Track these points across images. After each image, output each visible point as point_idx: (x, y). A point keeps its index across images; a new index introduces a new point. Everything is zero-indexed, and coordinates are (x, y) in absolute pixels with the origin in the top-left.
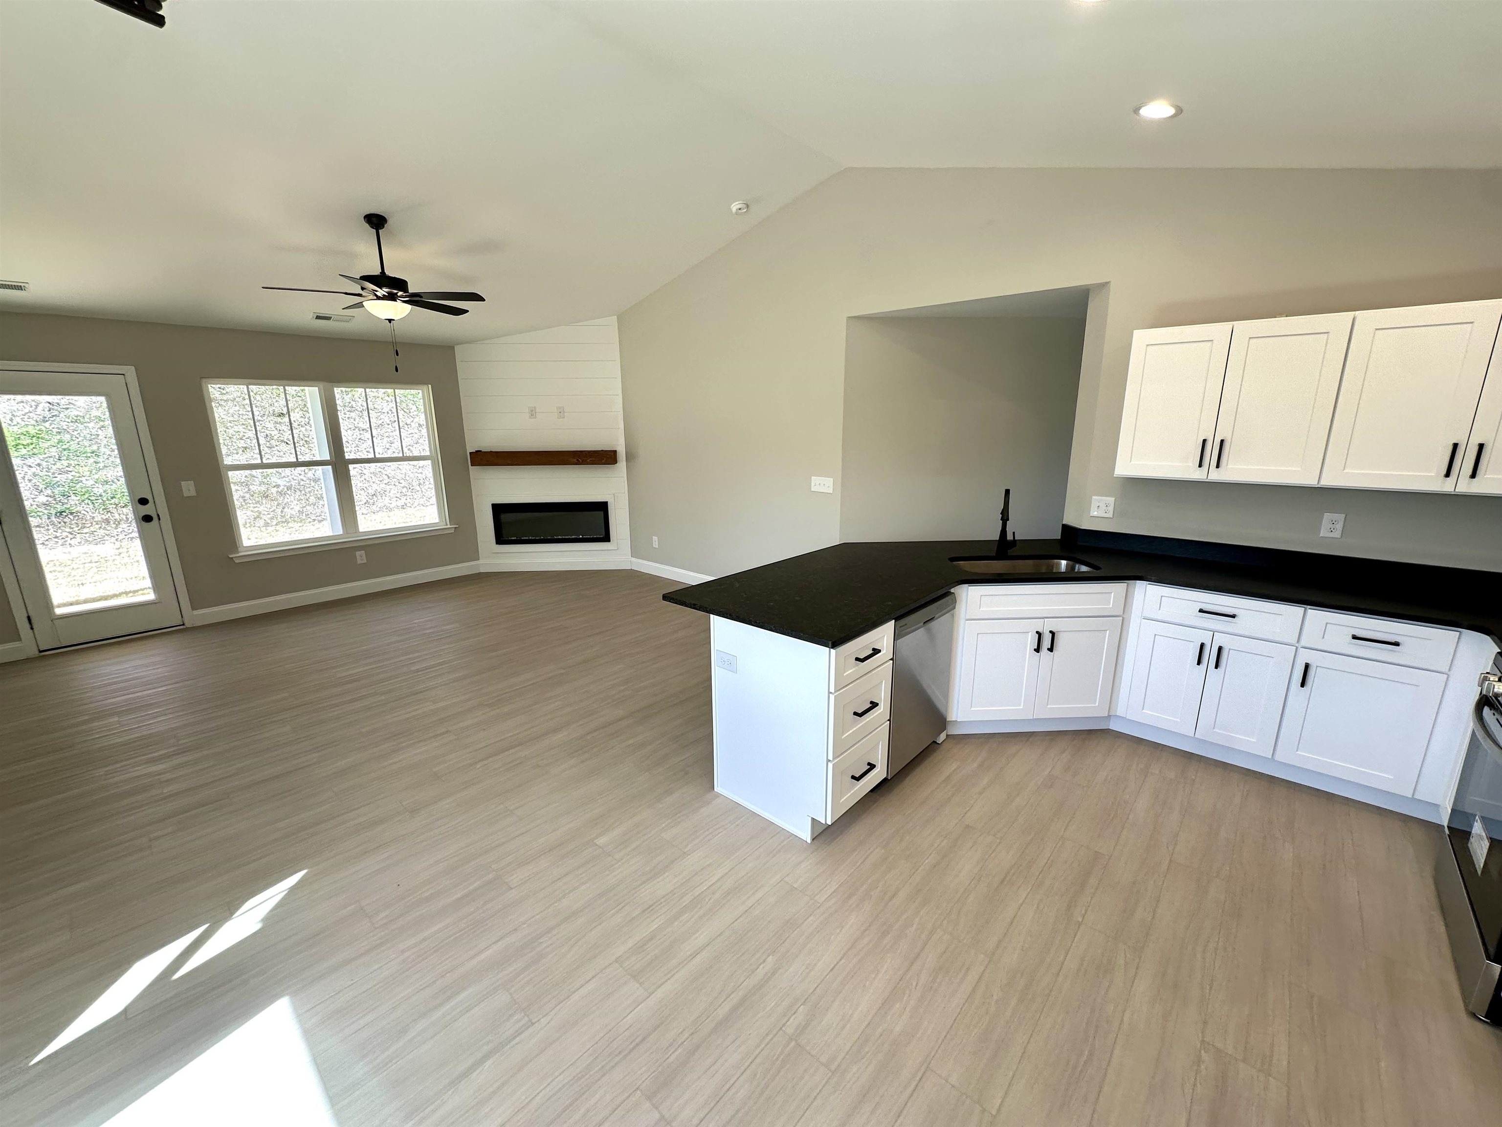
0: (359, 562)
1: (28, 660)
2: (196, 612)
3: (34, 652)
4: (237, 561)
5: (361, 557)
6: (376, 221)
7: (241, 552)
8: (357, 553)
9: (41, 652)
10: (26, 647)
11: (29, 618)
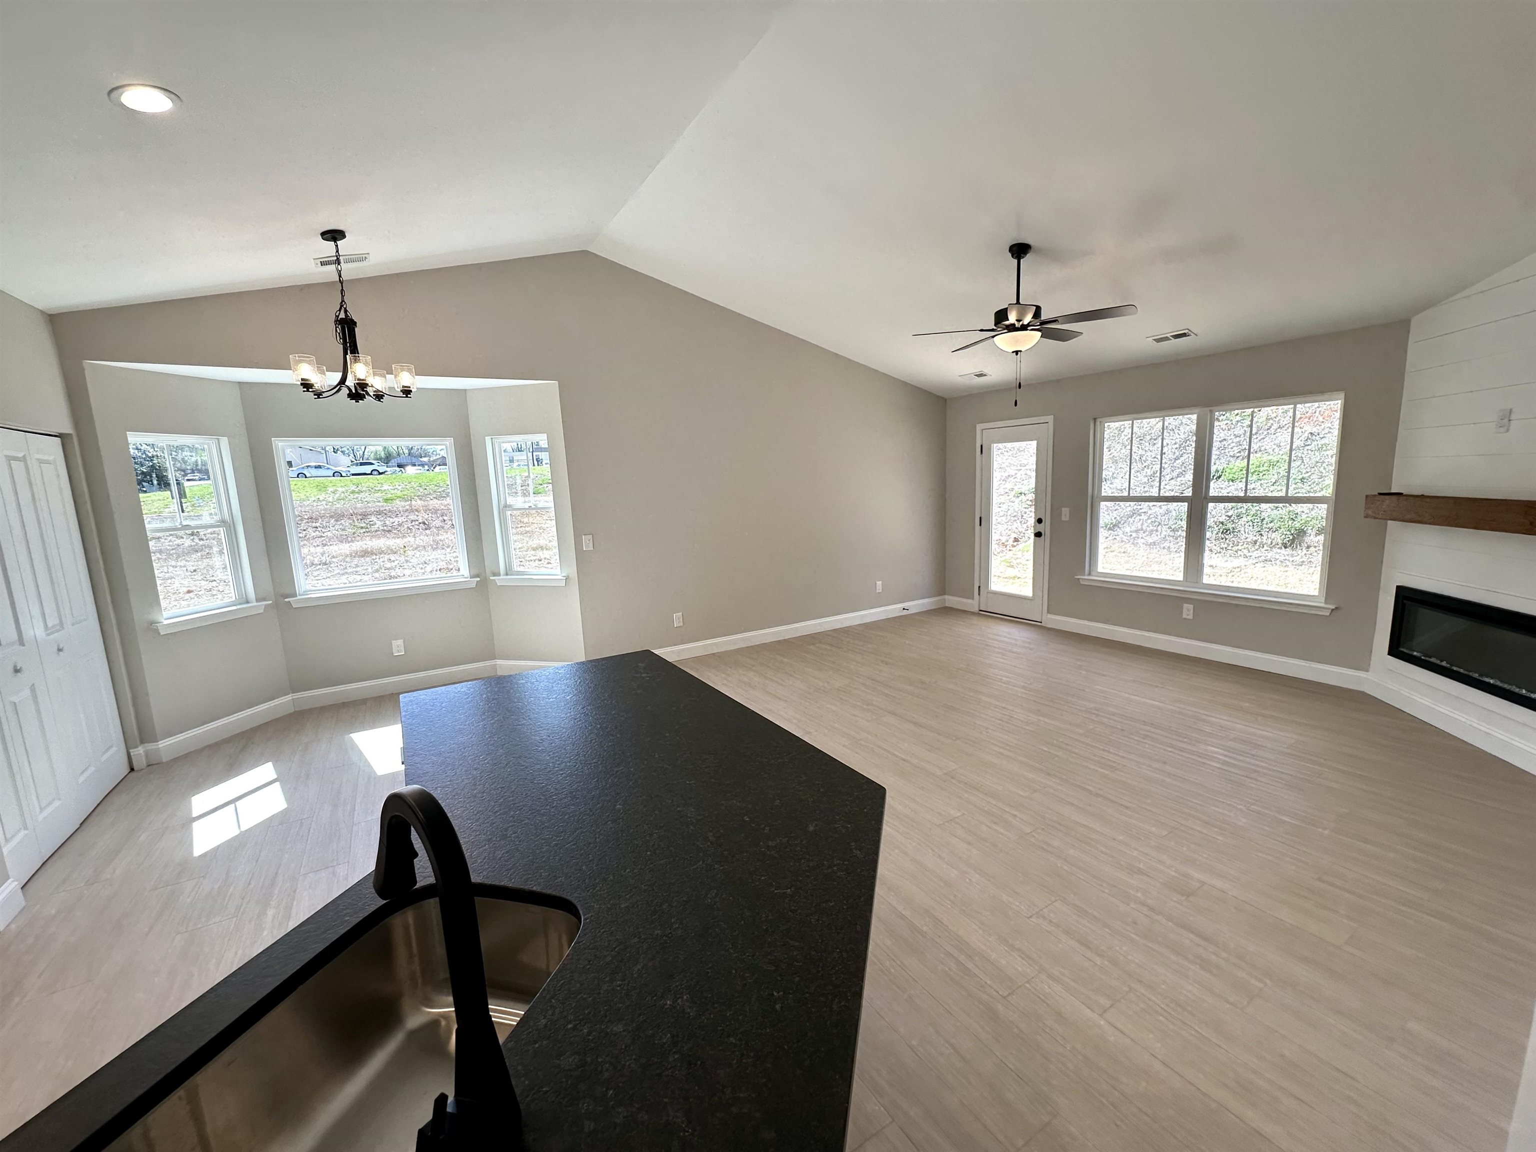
0: (1184, 616)
1: (973, 613)
2: (1050, 616)
3: (976, 610)
4: (1082, 583)
5: (1188, 611)
6: (1019, 250)
7: (1093, 576)
8: (1185, 605)
9: (981, 611)
10: (972, 604)
11: (979, 587)
